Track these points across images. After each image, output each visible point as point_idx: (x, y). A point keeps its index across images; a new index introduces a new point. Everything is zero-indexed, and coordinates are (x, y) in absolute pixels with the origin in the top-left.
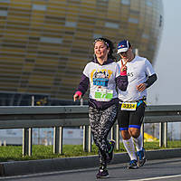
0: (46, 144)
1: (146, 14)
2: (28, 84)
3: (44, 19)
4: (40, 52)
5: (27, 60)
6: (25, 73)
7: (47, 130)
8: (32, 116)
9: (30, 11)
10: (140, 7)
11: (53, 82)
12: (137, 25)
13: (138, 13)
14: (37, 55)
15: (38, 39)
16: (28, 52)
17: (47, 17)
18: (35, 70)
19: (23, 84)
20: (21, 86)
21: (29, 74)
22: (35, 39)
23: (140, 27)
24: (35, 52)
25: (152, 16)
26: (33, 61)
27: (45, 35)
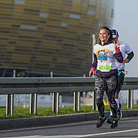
0: (24, 107)
1: (101, 8)
2: (11, 61)
3: (23, 11)
4: (20, 37)
5: (10, 43)
6: (8, 52)
7: (25, 95)
8: (14, 85)
9: (13, 5)
10: (96, 3)
11: (30, 59)
12: (94, 16)
13: (95, 7)
14: (17, 38)
15: (19, 26)
16: (11, 36)
17: (26, 10)
18: (16, 50)
19: (7, 61)
20: (6, 62)
21: (11, 53)
22: (16, 26)
23: (97, 18)
24: (15, 36)
25: (106, 9)
26: (15, 43)
27: (23, 24)
